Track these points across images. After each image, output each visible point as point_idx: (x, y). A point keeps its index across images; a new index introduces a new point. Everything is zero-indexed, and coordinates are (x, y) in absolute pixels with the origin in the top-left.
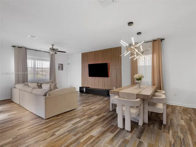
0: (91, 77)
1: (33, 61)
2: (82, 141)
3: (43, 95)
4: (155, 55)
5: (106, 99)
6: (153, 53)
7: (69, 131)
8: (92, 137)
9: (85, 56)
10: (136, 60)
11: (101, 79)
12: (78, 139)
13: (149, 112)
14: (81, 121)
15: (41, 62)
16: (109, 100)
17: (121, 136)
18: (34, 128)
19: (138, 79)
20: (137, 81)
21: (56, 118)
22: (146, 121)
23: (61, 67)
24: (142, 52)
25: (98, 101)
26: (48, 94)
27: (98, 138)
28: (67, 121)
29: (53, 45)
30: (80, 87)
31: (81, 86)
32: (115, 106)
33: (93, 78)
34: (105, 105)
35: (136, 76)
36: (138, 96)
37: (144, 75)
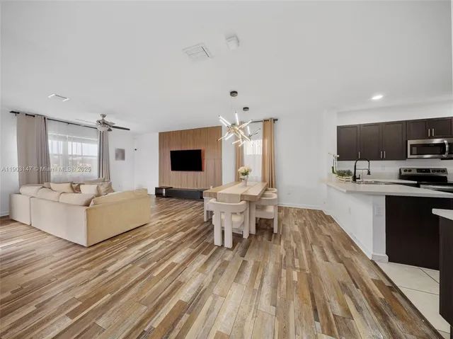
0: (175, 172)
1: (61, 143)
2: (155, 274)
3: (83, 203)
4: (266, 141)
5: (199, 204)
6: (264, 138)
7: (134, 262)
8: (173, 265)
9: (164, 137)
10: (242, 146)
11: (191, 174)
12: (149, 273)
13: (256, 218)
14: (156, 242)
15: (79, 144)
16: (203, 205)
17: (218, 256)
18: (63, 266)
19: (243, 174)
20: (242, 177)
21: (109, 242)
22: (253, 231)
23: (121, 154)
24: (250, 136)
25: (186, 208)
26: (92, 203)
27: (184, 265)
28: (129, 246)
29: (104, 116)
30: (156, 188)
31: (158, 186)
32: (210, 213)
33: (179, 172)
34: (196, 213)
35: (242, 170)
36: (242, 197)
37: (252, 168)
